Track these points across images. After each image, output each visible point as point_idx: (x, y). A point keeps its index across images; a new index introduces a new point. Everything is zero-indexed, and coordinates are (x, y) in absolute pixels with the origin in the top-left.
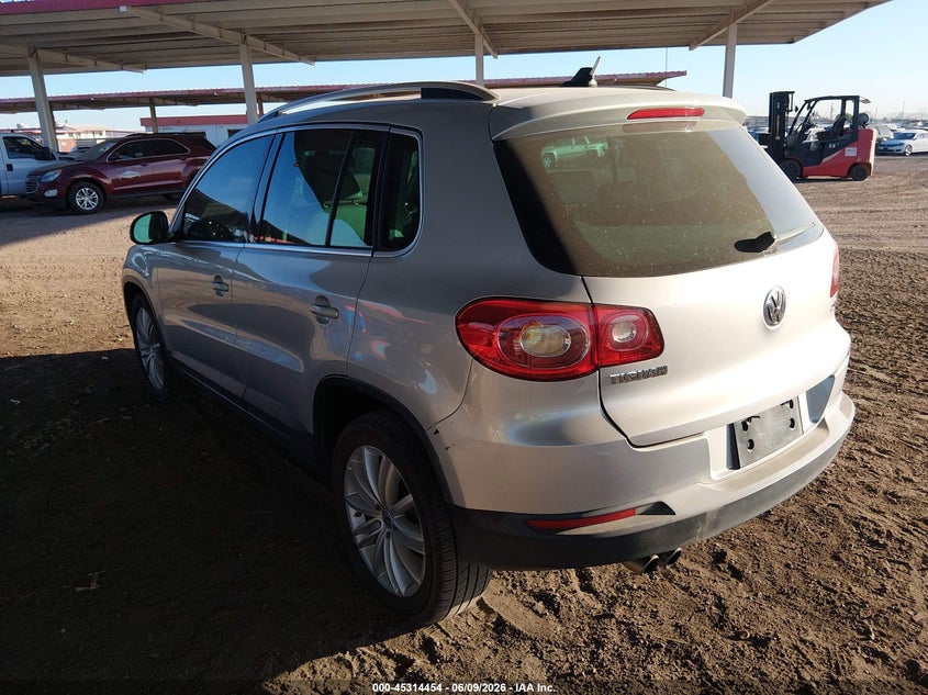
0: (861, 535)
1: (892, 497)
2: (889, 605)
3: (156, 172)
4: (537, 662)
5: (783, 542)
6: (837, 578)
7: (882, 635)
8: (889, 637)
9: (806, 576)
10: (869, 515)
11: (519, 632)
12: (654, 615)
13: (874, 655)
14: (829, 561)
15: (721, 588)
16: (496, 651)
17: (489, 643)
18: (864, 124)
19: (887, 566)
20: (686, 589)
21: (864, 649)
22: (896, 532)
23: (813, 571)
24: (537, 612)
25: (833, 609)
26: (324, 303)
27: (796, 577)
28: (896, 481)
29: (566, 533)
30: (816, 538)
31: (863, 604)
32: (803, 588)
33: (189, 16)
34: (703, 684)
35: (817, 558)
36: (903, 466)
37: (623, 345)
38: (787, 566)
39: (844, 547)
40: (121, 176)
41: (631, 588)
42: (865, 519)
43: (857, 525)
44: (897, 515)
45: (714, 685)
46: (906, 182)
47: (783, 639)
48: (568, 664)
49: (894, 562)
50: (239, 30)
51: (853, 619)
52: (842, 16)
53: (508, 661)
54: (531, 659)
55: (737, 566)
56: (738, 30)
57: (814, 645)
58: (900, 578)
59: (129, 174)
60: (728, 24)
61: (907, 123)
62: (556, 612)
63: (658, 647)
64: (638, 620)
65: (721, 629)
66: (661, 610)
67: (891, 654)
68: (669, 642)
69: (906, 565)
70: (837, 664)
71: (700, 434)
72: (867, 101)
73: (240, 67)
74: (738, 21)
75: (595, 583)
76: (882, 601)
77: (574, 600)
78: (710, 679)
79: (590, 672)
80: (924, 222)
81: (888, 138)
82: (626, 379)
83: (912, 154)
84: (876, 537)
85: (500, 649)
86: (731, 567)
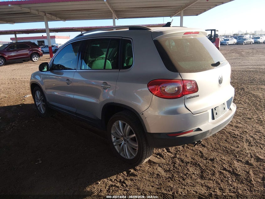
0: (231, 135)
1: (237, 127)
2: (240, 150)
3: (21, 53)
4: (161, 168)
5: (213, 138)
6: (227, 145)
7: (239, 156)
8: (241, 157)
9: (220, 145)
10: (232, 131)
11: (155, 162)
12: (186, 156)
13: (238, 161)
14: (225, 142)
15: (200, 149)
16: (150, 167)
17: (148, 165)
18: (217, 37)
19: (238, 142)
20: (192, 150)
21: (236, 159)
22: (239, 134)
23: (222, 144)
24: (158, 158)
25: (227, 152)
26: (105, 84)
27: (218, 146)
28: (237, 123)
29: (177, 137)
30: (221, 137)
31: (234, 150)
32: (220, 148)
33: (29, 8)
34: (201, 170)
35: (221, 141)
36: (238, 120)
37: (189, 89)
38: (215, 143)
39: (227, 138)
40: (10, 55)
41: (180, 151)
42: (231, 132)
43: (230, 133)
44: (239, 131)
45: (204, 170)
46: (228, 52)
47: (217, 159)
48: (168, 168)
49: (240, 141)
50: (44, 12)
51: (232, 154)
52: (210, 8)
53: (154, 169)
54: (159, 168)
55: (203, 144)
56: (184, 12)
57: (225, 160)
58: (242, 144)
59: (13, 54)
60: (181, 10)
61: (227, 36)
62: (163, 157)
63: (189, 163)
64: (183, 157)
65: (202, 158)
66: (188, 155)
67: (242, 160)
68: (191, 161)
69: (242, 141)
70: (231, 163)
71: (207, 111)
72: (217, 31)
73: (44, 22)
74: (184, 10)
75: (171, 150)
76: (238, 149)
77: (166, 154)
78: (202, 168)
79: (174, 169)
80: (234, 62)
81: (222, 41)
82: (190, 98)
83: (229, 45)
84: (234, 136)
85: (151, 166)
86: (202, 144)
